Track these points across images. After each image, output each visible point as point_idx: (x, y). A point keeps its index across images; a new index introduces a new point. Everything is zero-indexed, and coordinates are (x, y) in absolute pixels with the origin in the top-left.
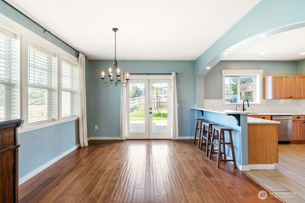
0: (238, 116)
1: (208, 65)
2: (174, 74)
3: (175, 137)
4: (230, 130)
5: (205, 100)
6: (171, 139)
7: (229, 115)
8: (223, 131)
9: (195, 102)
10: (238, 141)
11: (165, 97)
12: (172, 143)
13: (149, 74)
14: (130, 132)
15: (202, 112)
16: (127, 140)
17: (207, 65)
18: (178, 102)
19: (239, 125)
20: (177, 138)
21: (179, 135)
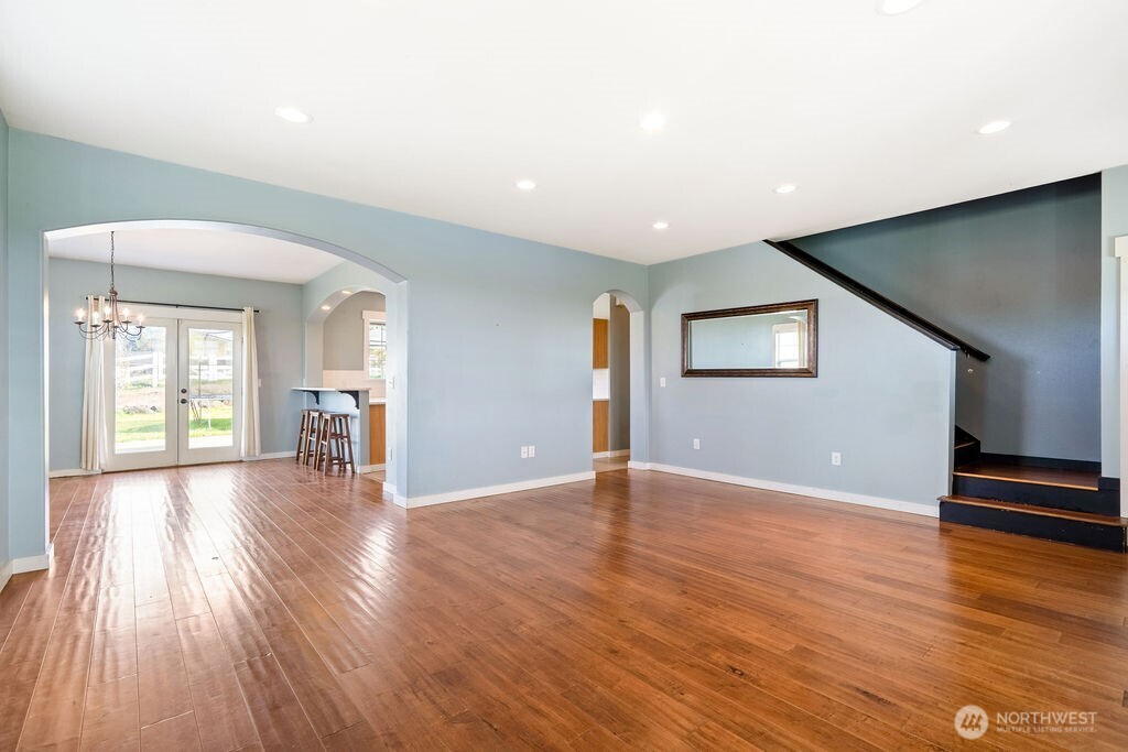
0: (355, 394)
1: (327, 301)
2: (249, 311)
3: (252, 453)
4: (346, 416)
5: (325, 372)
6: (241, 461)
7: (342, 392)
8: (333, 418)
9: (303, 376)
10: (356, 430)
11: (222, 363)
12: (243, 471)
13: (177, 306)
14: (116, 452)
15: (316, 394)
16: (104, 473)
17: (325, 302)
18: (260, 376)
19: (357, 406)
20: (258, 455)
21: (263, 450)
